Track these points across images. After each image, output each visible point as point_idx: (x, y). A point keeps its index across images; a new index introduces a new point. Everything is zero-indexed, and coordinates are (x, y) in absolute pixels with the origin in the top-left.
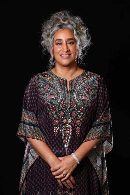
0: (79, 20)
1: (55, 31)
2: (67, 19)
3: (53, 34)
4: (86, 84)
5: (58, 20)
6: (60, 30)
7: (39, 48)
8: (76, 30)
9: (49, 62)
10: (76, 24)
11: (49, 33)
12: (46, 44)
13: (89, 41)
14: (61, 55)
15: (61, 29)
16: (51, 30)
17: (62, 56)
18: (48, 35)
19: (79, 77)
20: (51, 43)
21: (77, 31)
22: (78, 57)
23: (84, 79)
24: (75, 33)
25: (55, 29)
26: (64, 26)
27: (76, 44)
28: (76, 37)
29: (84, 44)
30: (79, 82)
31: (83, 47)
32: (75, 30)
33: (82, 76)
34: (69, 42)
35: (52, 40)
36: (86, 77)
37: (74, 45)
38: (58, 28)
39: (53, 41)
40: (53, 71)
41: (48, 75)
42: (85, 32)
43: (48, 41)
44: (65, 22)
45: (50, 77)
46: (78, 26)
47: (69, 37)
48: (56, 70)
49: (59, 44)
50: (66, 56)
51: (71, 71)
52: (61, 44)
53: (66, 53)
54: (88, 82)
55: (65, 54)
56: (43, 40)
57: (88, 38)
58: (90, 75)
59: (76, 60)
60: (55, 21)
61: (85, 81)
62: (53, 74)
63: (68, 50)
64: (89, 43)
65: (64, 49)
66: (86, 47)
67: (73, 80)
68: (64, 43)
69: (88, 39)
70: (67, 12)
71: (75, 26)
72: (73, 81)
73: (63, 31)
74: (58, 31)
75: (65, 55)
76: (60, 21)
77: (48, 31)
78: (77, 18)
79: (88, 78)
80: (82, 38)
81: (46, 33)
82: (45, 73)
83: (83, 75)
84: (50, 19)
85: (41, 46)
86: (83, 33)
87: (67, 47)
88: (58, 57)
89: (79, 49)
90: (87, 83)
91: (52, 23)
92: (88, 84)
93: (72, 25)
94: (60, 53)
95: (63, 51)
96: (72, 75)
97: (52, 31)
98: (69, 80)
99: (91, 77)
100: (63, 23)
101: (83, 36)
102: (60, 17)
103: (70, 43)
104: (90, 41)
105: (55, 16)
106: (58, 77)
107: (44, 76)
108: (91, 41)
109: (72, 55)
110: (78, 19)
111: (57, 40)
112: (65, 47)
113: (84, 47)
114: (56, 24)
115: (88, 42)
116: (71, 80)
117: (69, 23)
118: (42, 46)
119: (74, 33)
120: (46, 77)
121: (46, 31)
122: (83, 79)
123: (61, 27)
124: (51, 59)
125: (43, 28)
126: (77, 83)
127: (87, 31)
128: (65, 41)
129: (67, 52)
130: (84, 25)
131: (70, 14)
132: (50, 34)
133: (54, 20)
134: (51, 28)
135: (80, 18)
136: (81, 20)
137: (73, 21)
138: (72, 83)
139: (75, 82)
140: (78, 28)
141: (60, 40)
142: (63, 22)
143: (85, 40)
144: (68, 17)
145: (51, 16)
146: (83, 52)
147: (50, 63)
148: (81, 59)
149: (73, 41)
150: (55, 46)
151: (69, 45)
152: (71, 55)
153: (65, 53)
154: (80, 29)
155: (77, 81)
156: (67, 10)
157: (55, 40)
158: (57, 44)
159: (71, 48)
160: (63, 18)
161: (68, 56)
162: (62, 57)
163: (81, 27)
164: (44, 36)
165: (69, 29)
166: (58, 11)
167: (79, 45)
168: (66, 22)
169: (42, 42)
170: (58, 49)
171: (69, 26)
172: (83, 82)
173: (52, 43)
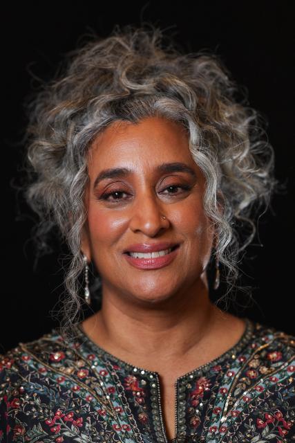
0: (213, 75)
1: (93, 130)
2: (152, 71)
3: (86, 148)
4: (262, 396)
5: (106, 76)
6: (118, 122)
7: (17, 219)
8: (202, 119)
9: (63, 288)
10: (199, 91)
11: (64, 140)
12: (50, 200)
13: (265, 174)
14: (128, 253)
15: (124, 119)
16: (72, 128)
17: (136, 255)
18: (59, 155)
19: (224, 363)
20: (74, 192)
21: (208, 127)
22: (213, 258)
23: (252, 373)
24: (194, 136)
25: (92, 122)
26: (137, 105)
27: (202, 191)
28: (199, 157)
29: (243, 188)
30: (227, 387)
31: (236, 204)
32: (195, 121)
33: (237, 355)
34: (168, 181)
35: (77, 177)
36: (260, 359)
37: (191, 198)
38: (106, 116)
39: (86, 184)
40: (90, 329)
41: (69, 353)
42: (241, 128)
43: (60, 185)
44: (139, 87)
45: (79, 364)
46: (207, 100)
47: (167, 158)
48: (105, 328)
49: (118, 195)
50: (154, 255)
51: (179, 333)
52: (128, 194)
53: (155, 241)
54: (272, 389)
55: (148, 246)
56: (36, 178)
57: (259, 160)
58: (278, 350)
59: (203, 275)
60: (91, 82)
61: (254, 381)
63: (165, 223)
64: (268, 186)
65: (141, 220)
66: (255, 207)
67: (197, 378)
68: (143, 188)
69: (258, 166)
70: (147, 38)
71: (192, 104)
72: (194, 382)
73: (132, 129)
74: (110, 129)
75: (151, 251)
76: (116, 82)
77: (57, 134)
78: (200, 65)
79: (268, 366)
80: (228, 162)
81: (46, 144)
82: (50, 343)
83: (243, 348)
84: (63, 73)
85: (26, 208)
86: (235, 137)
87: (159, 211)
88: (113, 263)
89: (217, 218)
90: (268, 393)
91: (77, 95)
92: (274, 397)
93: (178, 97)
94: (125, 242)
95: (137, 231)
96: (187, 346)
97: (77, 131)
98: (175, 381)
99: (284, 359)
100: (132, 92)
101: (237, 150)
102: (117, 60)
103: (172, 189)
104: (270, 174)
105: (91, 57)
106: (115, 364)
107: (51, 361)
108: (276, 174)
109: (187, 250)
110: (207, 67)
111: (105, 175)
112: (147, 210)
113: (244, 205)
114: (97, 94)
115: (262, 179)
116: (181, 374)
117: (162, 89)
118: (34, 207)
119: (188, 136)
120: (56, 362)
121: (48, 135)
122: (244, 374)
123: (120, 108)
124: (72, 275)
125: (36, 121)
126: (216, 391)
127: (252, 123)
128: (147, 180)
129: (160, 232)
130: (237, 98)
131: (163, 44)
132: (69, 146)
133: (87, 80)
134: (73, 117)
135: (215, 64)
136: (219, 73)
137: (181, 78)
138: (187, 392)
139: (204, 386)
140: (208, 111)
141: (120, 174)
142: (130, 85)
143: (245, 170)
144: (157, 59)
145: (72, 59)
146: (240, 229)
147: (68, 296)
148: (231, 266)
149: (185, 175)
150: (98, 207)
151: (165, 199)
152: (179, 251)
153: (146, 242)
154: (220, 118)
155: (215, 380)
156: (147, 28)
157: (94, 177)
158: (104, 196)
159: (177, 212)
160: (130, 63)
161: (162, 254)
162: (134, 264)
163: (221, 104)
164: (36, 158)
165: (163, 116)
166: (104, 33)
167: (219, 198)
168: (147, 86)
169: (33, 191)
170: (112, 219)
171: (163, 103)
172: (248, 387)
173: (78, 191)
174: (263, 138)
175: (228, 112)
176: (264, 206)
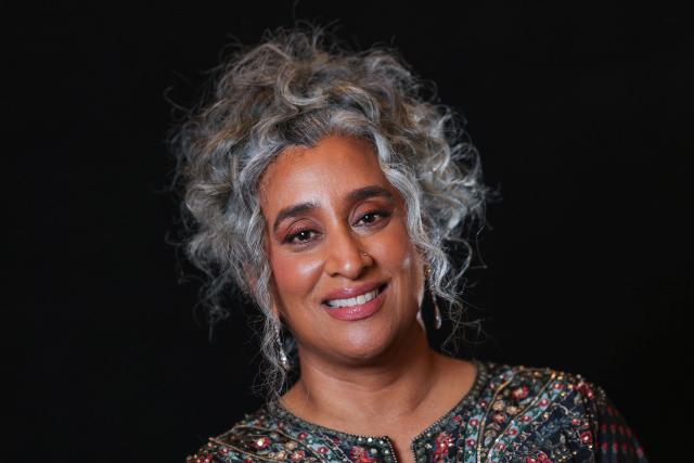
1: (262, 162)
2: (319, 77)
3: (255, 185)
4: (518, 439)
5: (265, 93)
6: (291, 148)
7: (180, 281)
8: (389, 129)
9: (261, 357)
10: (380, 95)
11: (229, 179)
12: (219, 251)
13: (472, 182)
14: (326, 302)
15: (298, 143)
16: (235, 164)
17: (337, 303)
18: (224, 198)
19: (465, 410)
20: (252, 241)
21: (398, 139)
22: (428, 294)
23: (499, 417)
24: (383, 152)
25: (258, 153)
26: (311, 125)
27: (403, 214)
28: (394, 175)
29: (450, 204)
30: (474, 437)
31: (443, 223)
32: (382, 133)
33: (476, 399)
34: (362, 210)
35: (252, 222)
36: (505, 399)
37: (393, 225)
38: (274, 143)
39: (264, 227)
41: (274, 436)
42: (436, 131)
43: (229, 235)
44: (307, 101)
45: (291, 446)
46: (392, 105)
47: (357, 182)
48: (312, 400)
49: (304, 235)
50: (360, 300)
51: (404, 388)
52: (316, 232)
53: (359, 284)
54: (527, 429)
55: (350, 291)
56: (195, 228)
57: (462, 166)
58: (522, 385)
59: (419, 316)
60: (248, 103)
61: (504, 425)
62: (297, 427)
63: (367, 260)
64: (478, 196)
65: (338, 261)
67: (435, 436)
68: (334, 223)
70: (306, 39)
71: (374, 113)
72: (433, 439)
73: (309, 155)
74: (282, 158)
75: (355, 295)
76: (278, 100)
77: (218, 173)
78: (374, 62)
79: (516, 405)
81: (207, 188)
82: (248, 430)
83: (481, 391)
86: (434, 146)
87: (358, 247)
88: (311, 319)
89: (426, 244)
90: (524, 435)
91: (233, 121)
92: (532, 438)
93: (357, 107)
94: (321, 291)
95: (335, 275)
96: (416, 402)
97: (241, 167)
98: (410, 443)
99: (532, 394)
100: (300, 109)
101: (436, 160)
103: (368, 218)
104: (478, 181)
106: (334, 437)
107: (254, 449)
109: (396, 289)
110: (383, 63)
111: (285, 214)
112: (343, 249)
113: (453, 223)
115: (470, 188)
116: (416, 435)
117: (335, 100)
118: (199, 265)
119: (376, 152)
120: (262, 449)
121: (207, 176)
122: (490, 420)
123: (290, 130)
124: (268, 339)
126: (463, 445)
127: (447, 124)
128: (337, 213)
129: (362, 273)
130: (425, 95)
132: (236, 186)
134: (233, 149)
135: (392, 59)
136: (398, 68)
137: (356, 83)
138: (427, 453)
139: (446, 442)
140: (394, 118)
141: (302, 210)
142: (296, 101)
143: (449, 182)
144: (320, 62)
145: (218, 78)
146: (454, 252)
147: (269, 365)
149: (380, 199)
150: (283, 253)
151: (361, 231)
152: (388, 291)
153: (346, 285)
154: (410, 125)
155: (458, 433)
156: (303, 27)
157: (272, 216)
158: (288, 239)
159: (378, 245)
160: (290, 74)
161: (368, 296)
162: (338, 315)
163: (408, 107)
164: (195, 205)
165: (343, 134)
167: (425, 221)
168: (317, 98)
169: (196, 244)
170: (302, 265)
171: (341, 118)
172: (498, 433)
173: (256, 238)
174: (464, 139)
175: (418, 114)
176: (477, 220)
